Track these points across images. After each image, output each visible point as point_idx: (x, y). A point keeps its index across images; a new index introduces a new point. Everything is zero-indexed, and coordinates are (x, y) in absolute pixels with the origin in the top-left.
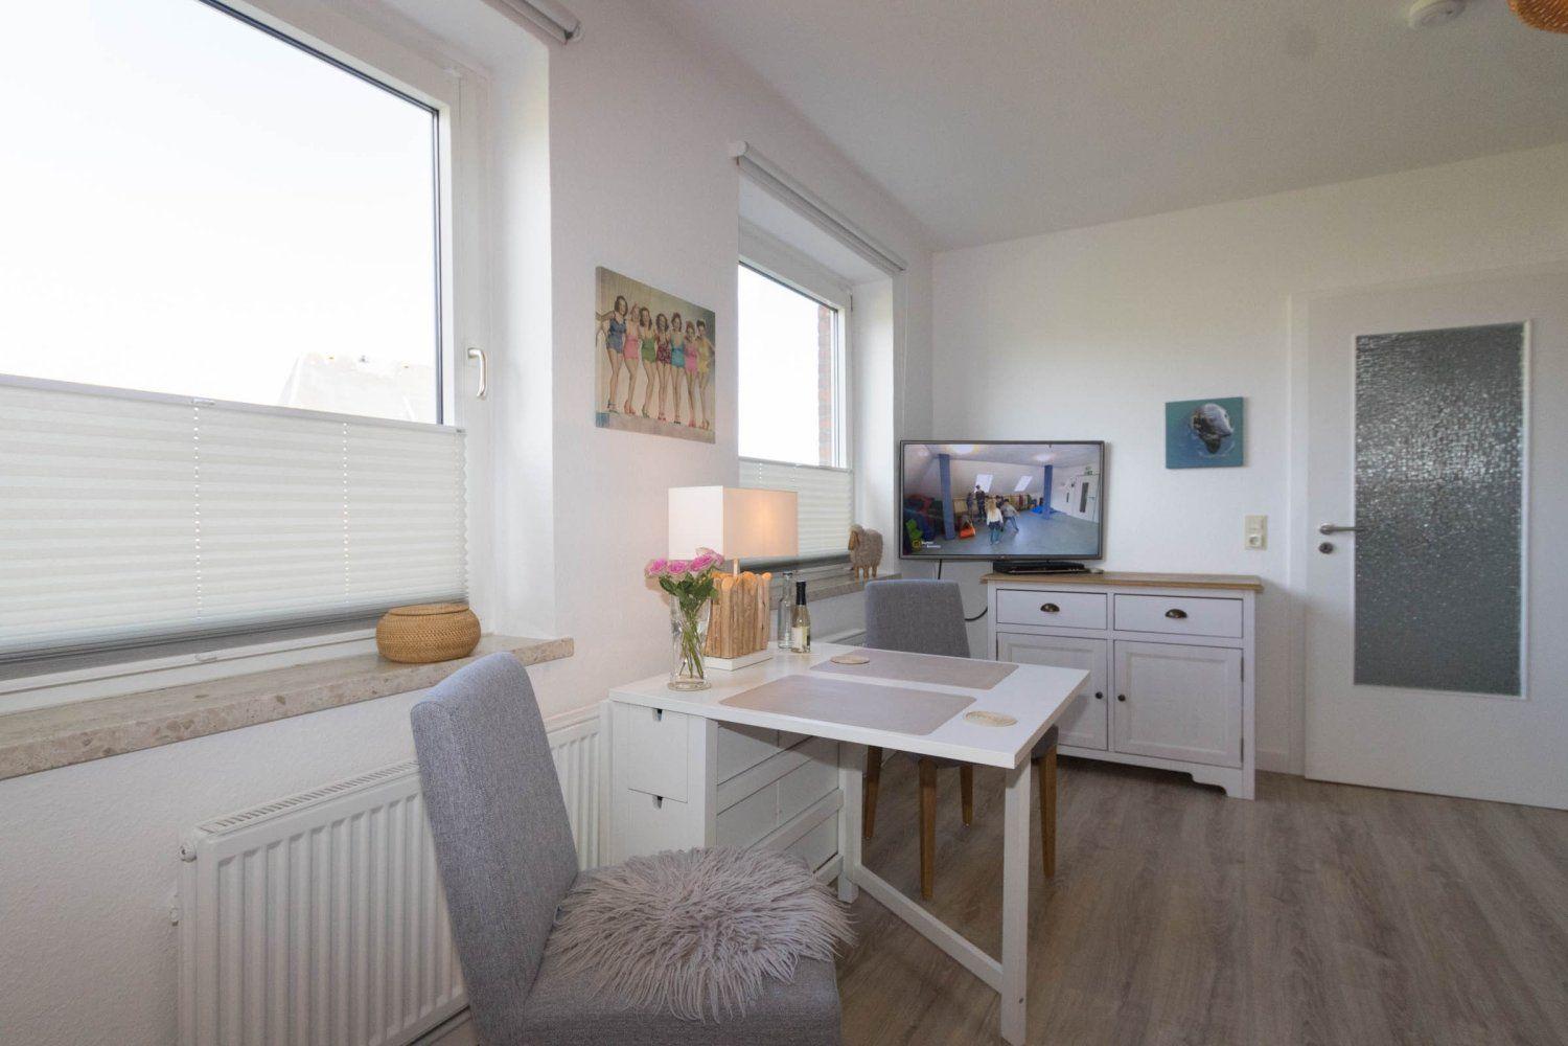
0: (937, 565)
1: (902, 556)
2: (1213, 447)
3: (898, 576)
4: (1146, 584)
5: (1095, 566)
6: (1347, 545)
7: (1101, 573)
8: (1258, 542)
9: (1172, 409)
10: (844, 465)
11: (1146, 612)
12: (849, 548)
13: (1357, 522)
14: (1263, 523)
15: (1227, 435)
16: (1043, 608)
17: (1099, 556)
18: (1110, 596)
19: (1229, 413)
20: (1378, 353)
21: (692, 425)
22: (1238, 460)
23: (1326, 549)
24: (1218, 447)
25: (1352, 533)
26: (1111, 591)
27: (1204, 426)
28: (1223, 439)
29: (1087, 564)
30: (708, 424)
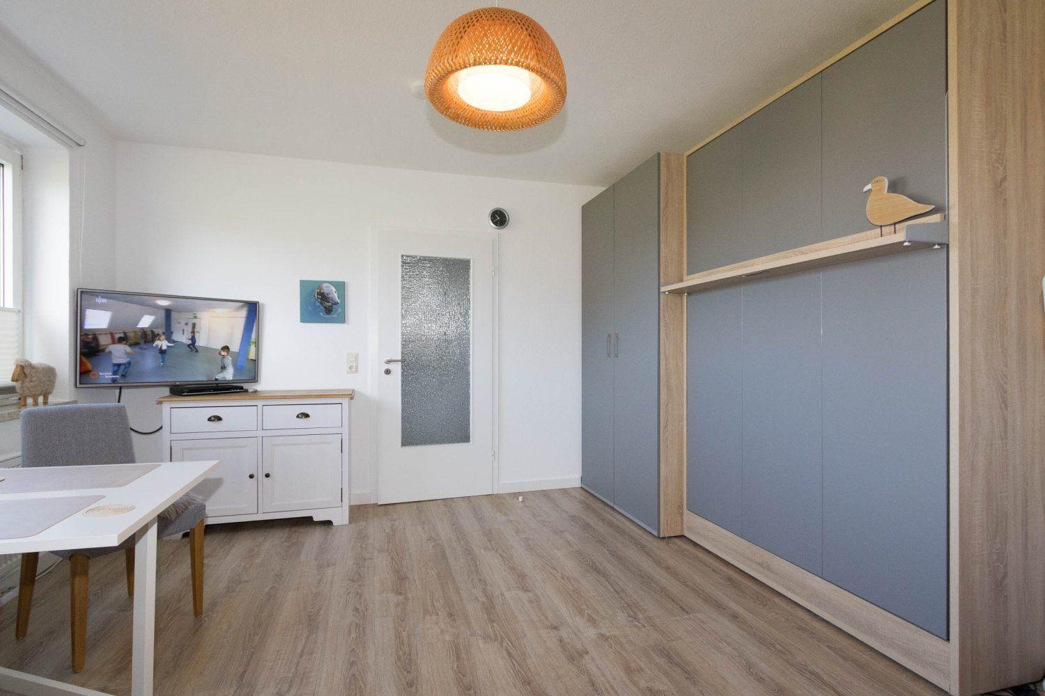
0: (117, 391)
1: (79, 386)
2: (329, 311)
3: (75, 402)
4: (285, 397)
5: (251, 387)
6: (397, 369)
7: (255, 392)
8: (353, 369)
9: (304, 284)
10: (10, 304)
11: (284, 415)
12: (12, 381)
13: (402, 357)
14: (357, 357)
15: (336, 303)
16: (210, 419)
17: (255, 379)
18: (260, 407)
19: (337, 290)
20: (412, 265)
22: (342, 319)
23: (388, 372)
24: (331, 311)
25: (400, 363)
26: (260, 403)
27: (323, 297)
28: (334, 306)
29: (245, 386)
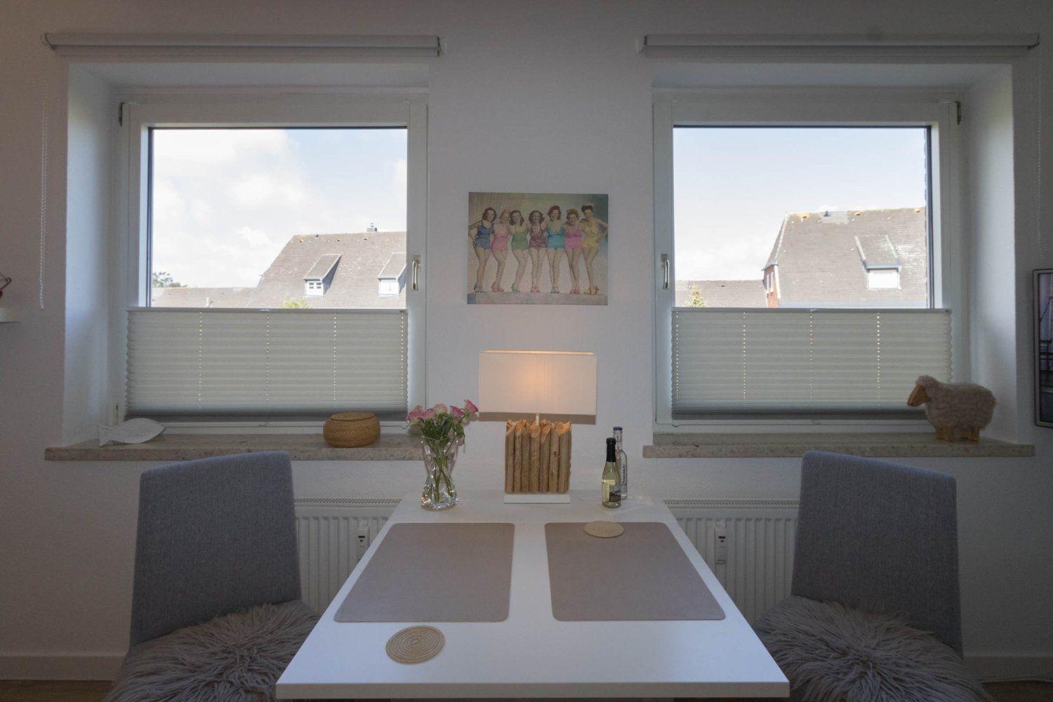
1: (1039, 422)
12: (909, 404)
21: (576, 292)
30: (597, 289)
